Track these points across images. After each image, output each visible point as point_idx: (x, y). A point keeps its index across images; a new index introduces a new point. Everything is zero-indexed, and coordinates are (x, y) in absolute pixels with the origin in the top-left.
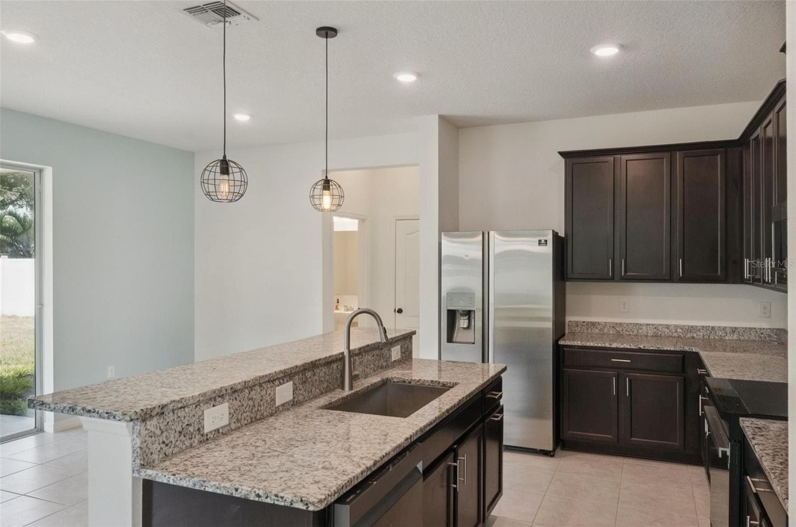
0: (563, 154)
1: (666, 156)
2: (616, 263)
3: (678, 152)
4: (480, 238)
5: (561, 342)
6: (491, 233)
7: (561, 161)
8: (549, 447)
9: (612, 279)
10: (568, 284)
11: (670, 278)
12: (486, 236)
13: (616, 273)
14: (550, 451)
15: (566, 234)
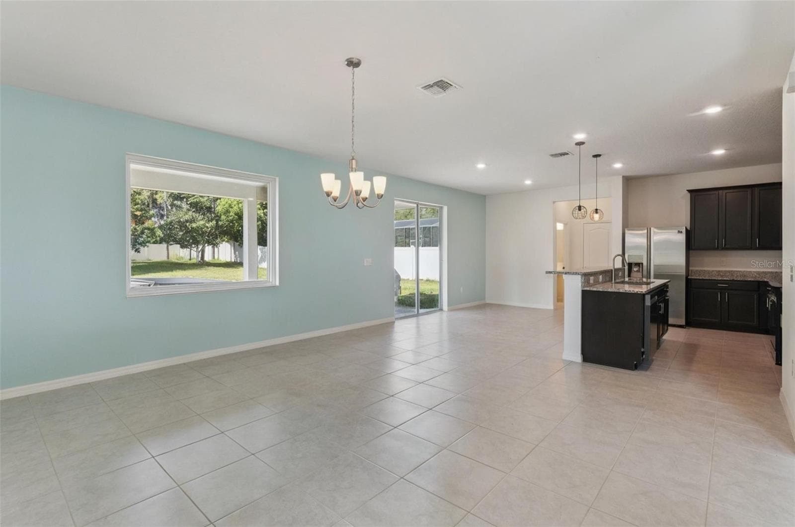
0: (689, 191)
1: (749, 191)
2: (719, 242)
3: (756, 188)
4: (646, 231)
5: (689, 277)
6: (652, 229)
7: (689, 195)
8: (683, 323)
9: (717, 249)
10: (691, 251)
11: (752, 247)
12: (649, 229)
13: (719, 245)
14: (684, 326)
15: (690, 228)
